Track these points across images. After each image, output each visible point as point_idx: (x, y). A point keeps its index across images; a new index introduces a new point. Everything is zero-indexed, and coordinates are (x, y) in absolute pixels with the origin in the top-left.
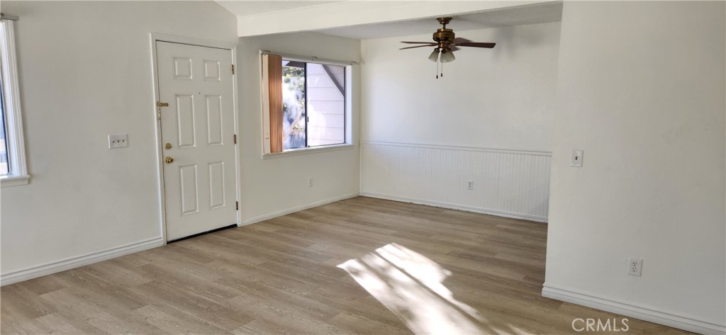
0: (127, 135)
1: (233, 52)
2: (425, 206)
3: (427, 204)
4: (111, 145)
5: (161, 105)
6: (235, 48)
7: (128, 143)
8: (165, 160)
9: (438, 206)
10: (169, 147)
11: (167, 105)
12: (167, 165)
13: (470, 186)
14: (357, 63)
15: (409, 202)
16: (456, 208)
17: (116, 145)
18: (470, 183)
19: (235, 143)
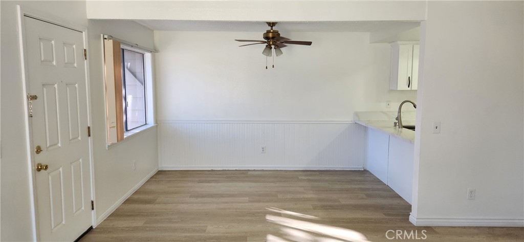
1: (85, 35)
2: (226, 170)
3: (227, 169)
5: (31, 98)
6: (86, 30)
9: (237, 169)
10: (39, 150)
11: (36, 98)
12: (38, 174)
13: (263, 151)
14: (154, 51)
15: (210, 169)
16: (253, 169)
18: (263, 148)
19: (89, 135)
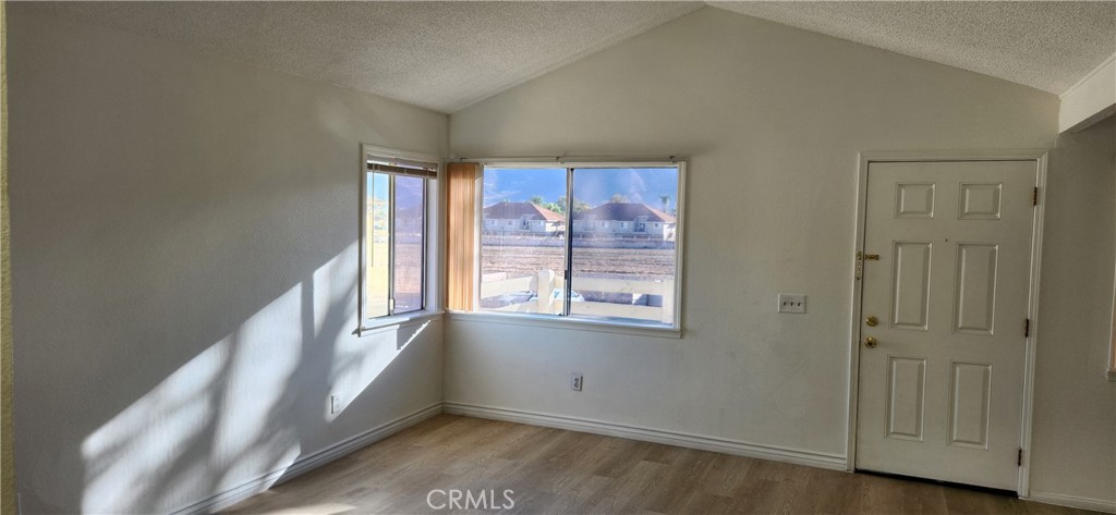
0: (806, 297)
1: (1042, 165)
4: (781, 307)
5: (863, 257)
6: (1045, 158)
7: (805, 307)
8: (864, 341)
10: (873, 322)
11: (876, 257)
12: (865, 350)
17: (788, 308)
19: (1027, 335)
